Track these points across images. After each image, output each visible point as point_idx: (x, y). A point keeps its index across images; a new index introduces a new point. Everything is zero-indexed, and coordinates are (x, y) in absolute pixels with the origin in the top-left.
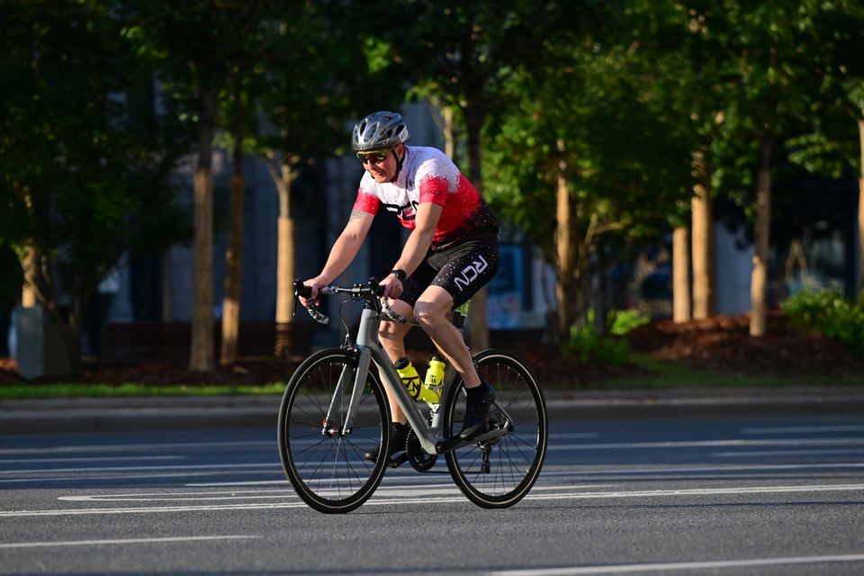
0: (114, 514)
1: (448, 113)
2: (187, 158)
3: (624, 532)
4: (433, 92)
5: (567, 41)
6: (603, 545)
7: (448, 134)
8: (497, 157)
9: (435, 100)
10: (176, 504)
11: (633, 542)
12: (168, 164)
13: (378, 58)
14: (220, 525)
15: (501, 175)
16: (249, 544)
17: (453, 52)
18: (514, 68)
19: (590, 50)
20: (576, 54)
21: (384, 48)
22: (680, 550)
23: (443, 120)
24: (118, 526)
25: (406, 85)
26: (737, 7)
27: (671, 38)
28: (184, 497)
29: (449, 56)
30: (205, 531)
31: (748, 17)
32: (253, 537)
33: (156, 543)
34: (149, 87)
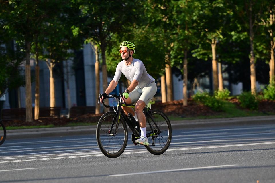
0: (4, 163)
1: (96, 47)
2: (23, 62)
3: (147, 162)
4: (92, 41)
5: (128, 25)
6: (141, 166)
7: (96, 53)
8: (111, 59)
9: (92, 43)
10: (22, 159)
11: (149, 165)
12: (18, 64)
13: (76, 31)
14: (34, 165)
15: (112, 63)
16: (42, 170)
17: (97, 30)
18: (114, 33)
19: (135, 27)
20: (132, 29)
21: (77, 29)
22: (162, 167)
23: (94, 49)
24: (5, 166)
25: (84, 39)
26: (176, 14)
27: (158, 24)
28: (24, 157)
29: (96, 31)
30: (29, 167)
31: (180, 16)
32: (43, 168)
33: (15, 171)
34: (13, 42)
